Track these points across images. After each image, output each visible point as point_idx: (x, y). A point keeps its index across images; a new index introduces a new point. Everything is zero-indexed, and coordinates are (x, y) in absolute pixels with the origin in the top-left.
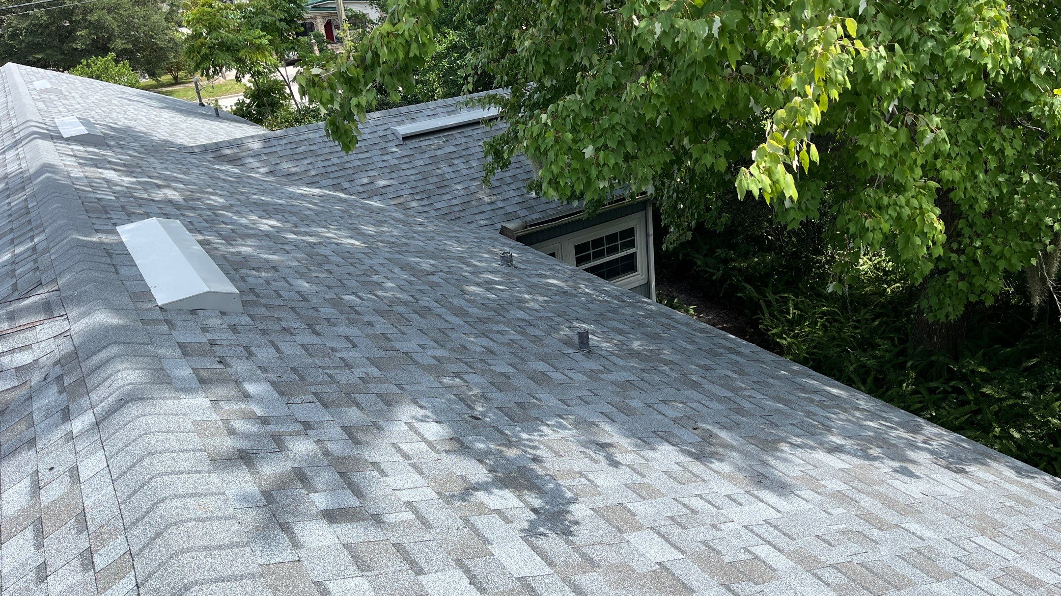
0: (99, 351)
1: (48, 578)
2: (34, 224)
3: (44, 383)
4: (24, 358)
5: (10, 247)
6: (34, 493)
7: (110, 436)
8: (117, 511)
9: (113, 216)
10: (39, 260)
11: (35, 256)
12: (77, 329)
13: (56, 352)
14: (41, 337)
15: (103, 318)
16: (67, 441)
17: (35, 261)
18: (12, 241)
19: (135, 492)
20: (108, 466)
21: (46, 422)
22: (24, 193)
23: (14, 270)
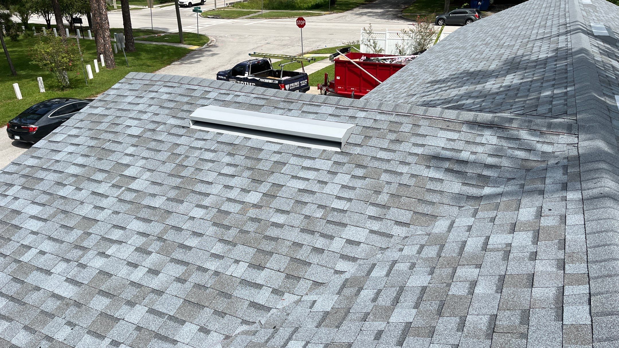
0: (593, 162)
1: (536, 261)
2: (569, 80)
3: (556, 165)
4: (548, 149)
5: (552, 88)
6: (537, 216)
7: (590, 210)
8: (584, 250)
9: (613, 88)
10: (568, 100)
11: (566, 97)
12: (582, 145)
13: (566, 152)
14: (560, 141)
15: (601, 144)
16: (562, 200)
17: (566, 100)
18: (553, 85)
19: (599, 246)
20: (585, 224)
21: (551, 185)
22: (566, 61)
23: (552, 101)
